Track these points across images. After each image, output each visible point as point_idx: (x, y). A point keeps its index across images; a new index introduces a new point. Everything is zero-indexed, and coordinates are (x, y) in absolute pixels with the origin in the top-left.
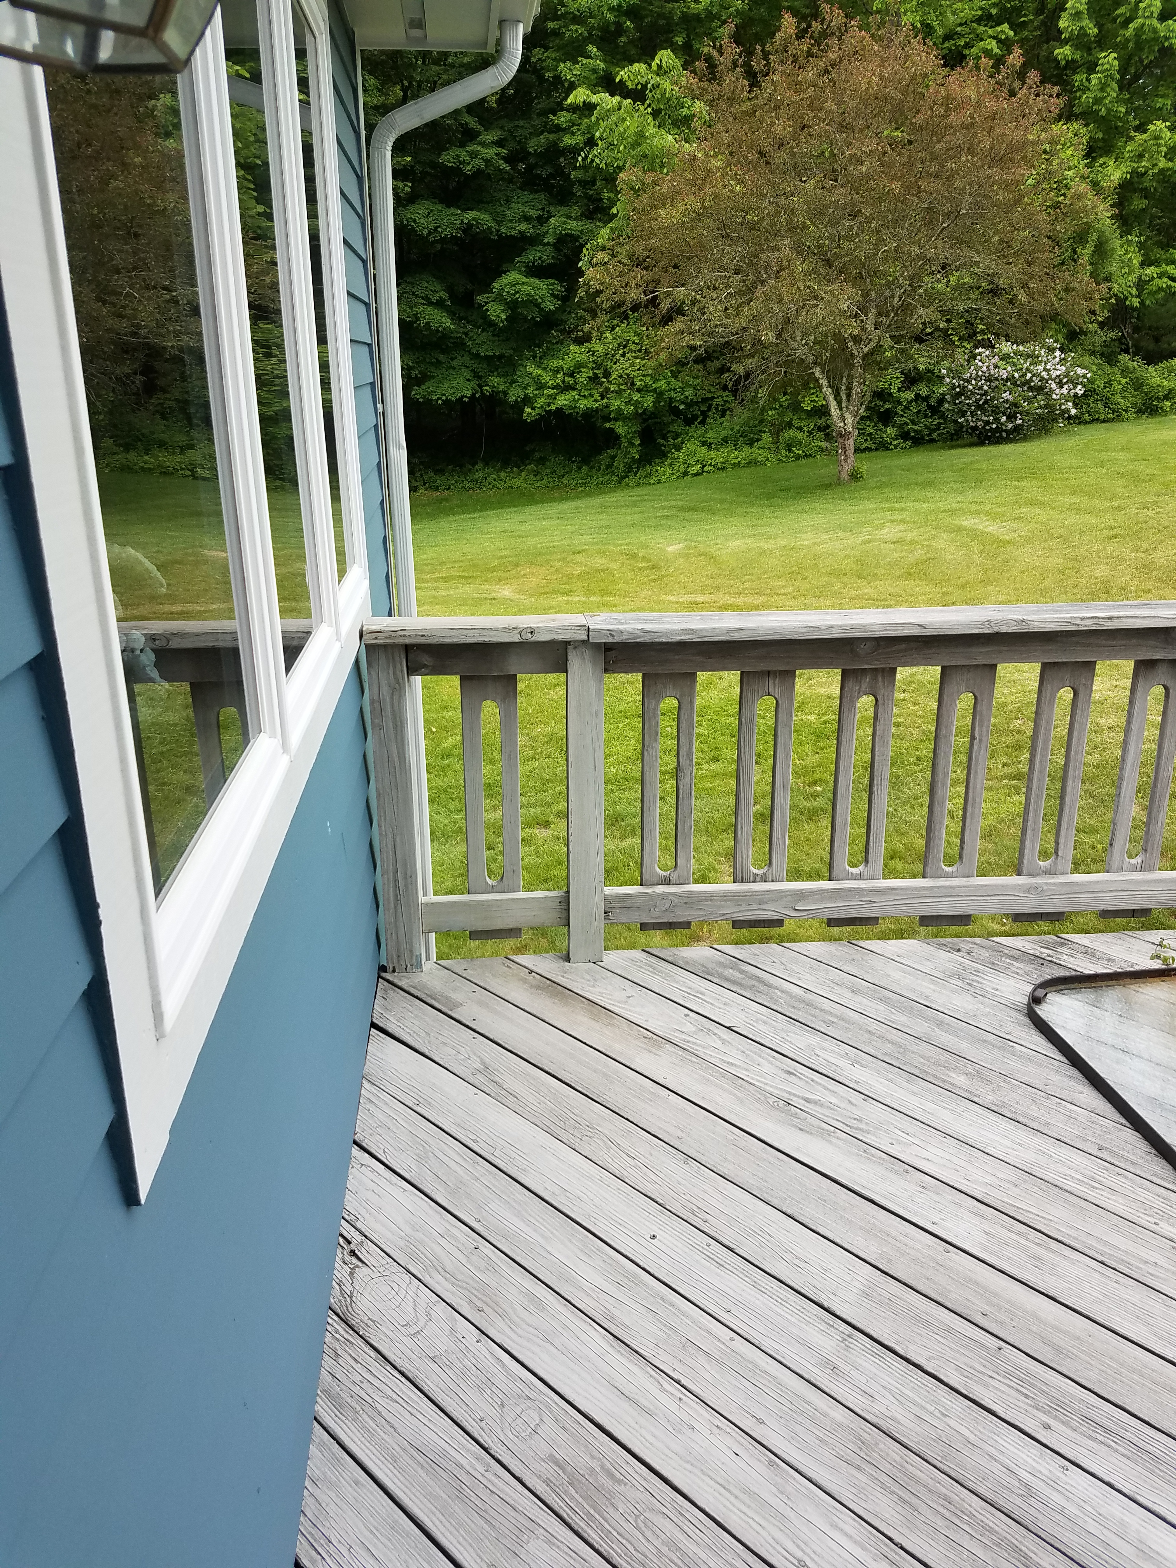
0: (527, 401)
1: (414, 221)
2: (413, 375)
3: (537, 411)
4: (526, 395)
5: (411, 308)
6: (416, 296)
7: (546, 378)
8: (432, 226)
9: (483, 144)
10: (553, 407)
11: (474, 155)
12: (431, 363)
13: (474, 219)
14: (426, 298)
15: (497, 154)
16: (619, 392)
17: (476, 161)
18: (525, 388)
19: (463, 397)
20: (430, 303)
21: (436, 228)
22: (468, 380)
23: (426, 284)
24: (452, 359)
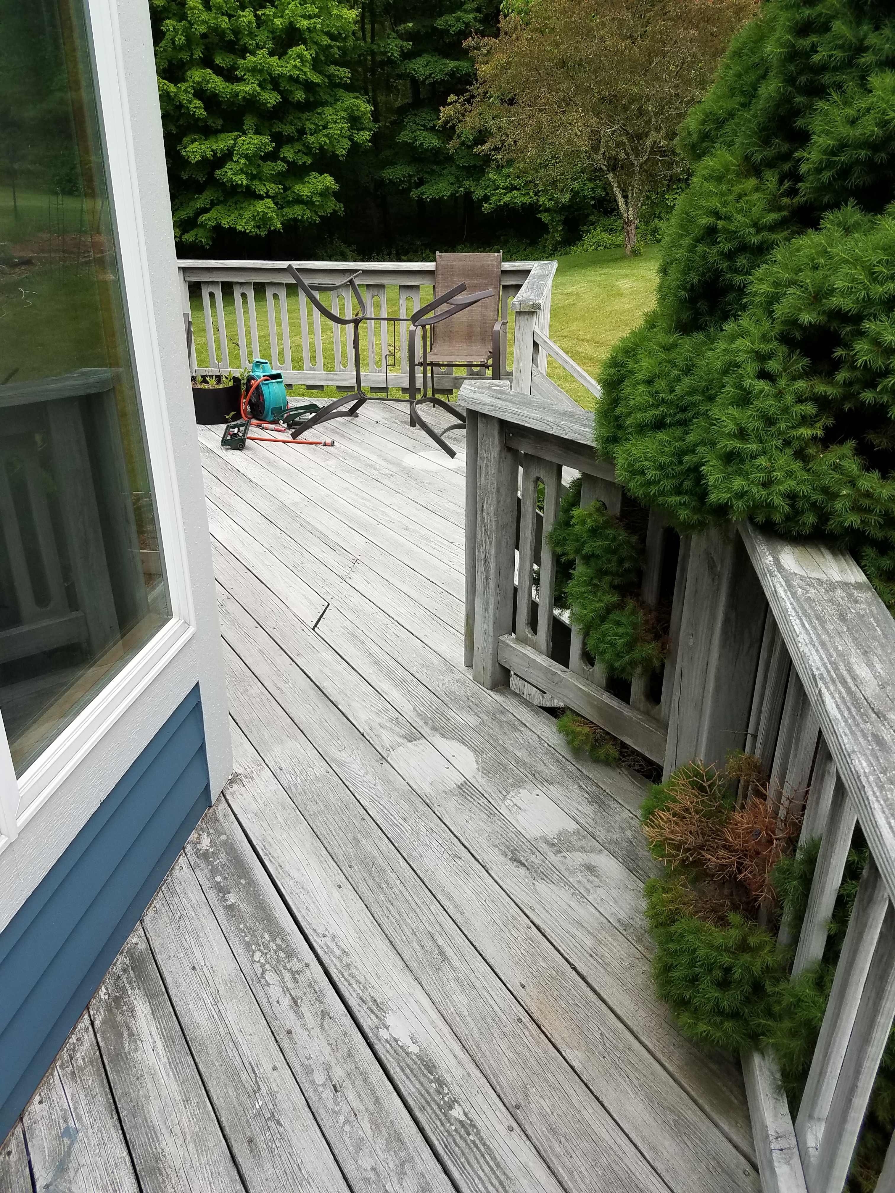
0: (486, 198)
1: (414, 70)
2: (413, 181)
3: (491, 206)
4: (486, 195)
5: (412, 132)
6: (418, 124)
7: (500, 182)
8: (427, 73)
9: (465, 11)
10: (502, 203)
11: (458, 20)
12: (428, 173)
13: (456, 67)
14: (424, 126)
15: (475, 19)
16: (545, 191)
17: (459, 24)
18: (486, 189)
19: (443, 196)
20: (426, 129)
21: (431, 74)
22: (452, 184)
23: (425, 115)
24: (443, 169)
